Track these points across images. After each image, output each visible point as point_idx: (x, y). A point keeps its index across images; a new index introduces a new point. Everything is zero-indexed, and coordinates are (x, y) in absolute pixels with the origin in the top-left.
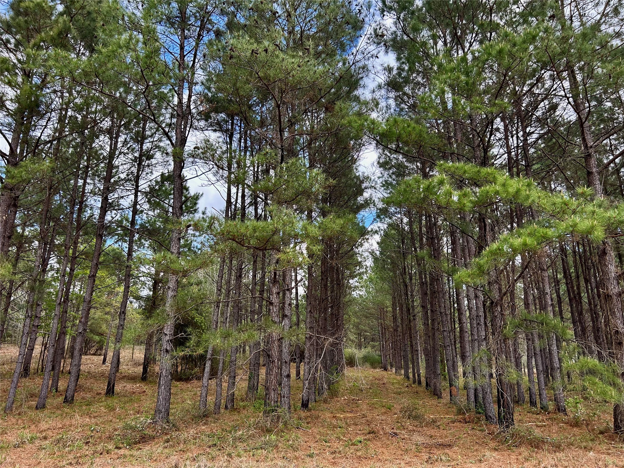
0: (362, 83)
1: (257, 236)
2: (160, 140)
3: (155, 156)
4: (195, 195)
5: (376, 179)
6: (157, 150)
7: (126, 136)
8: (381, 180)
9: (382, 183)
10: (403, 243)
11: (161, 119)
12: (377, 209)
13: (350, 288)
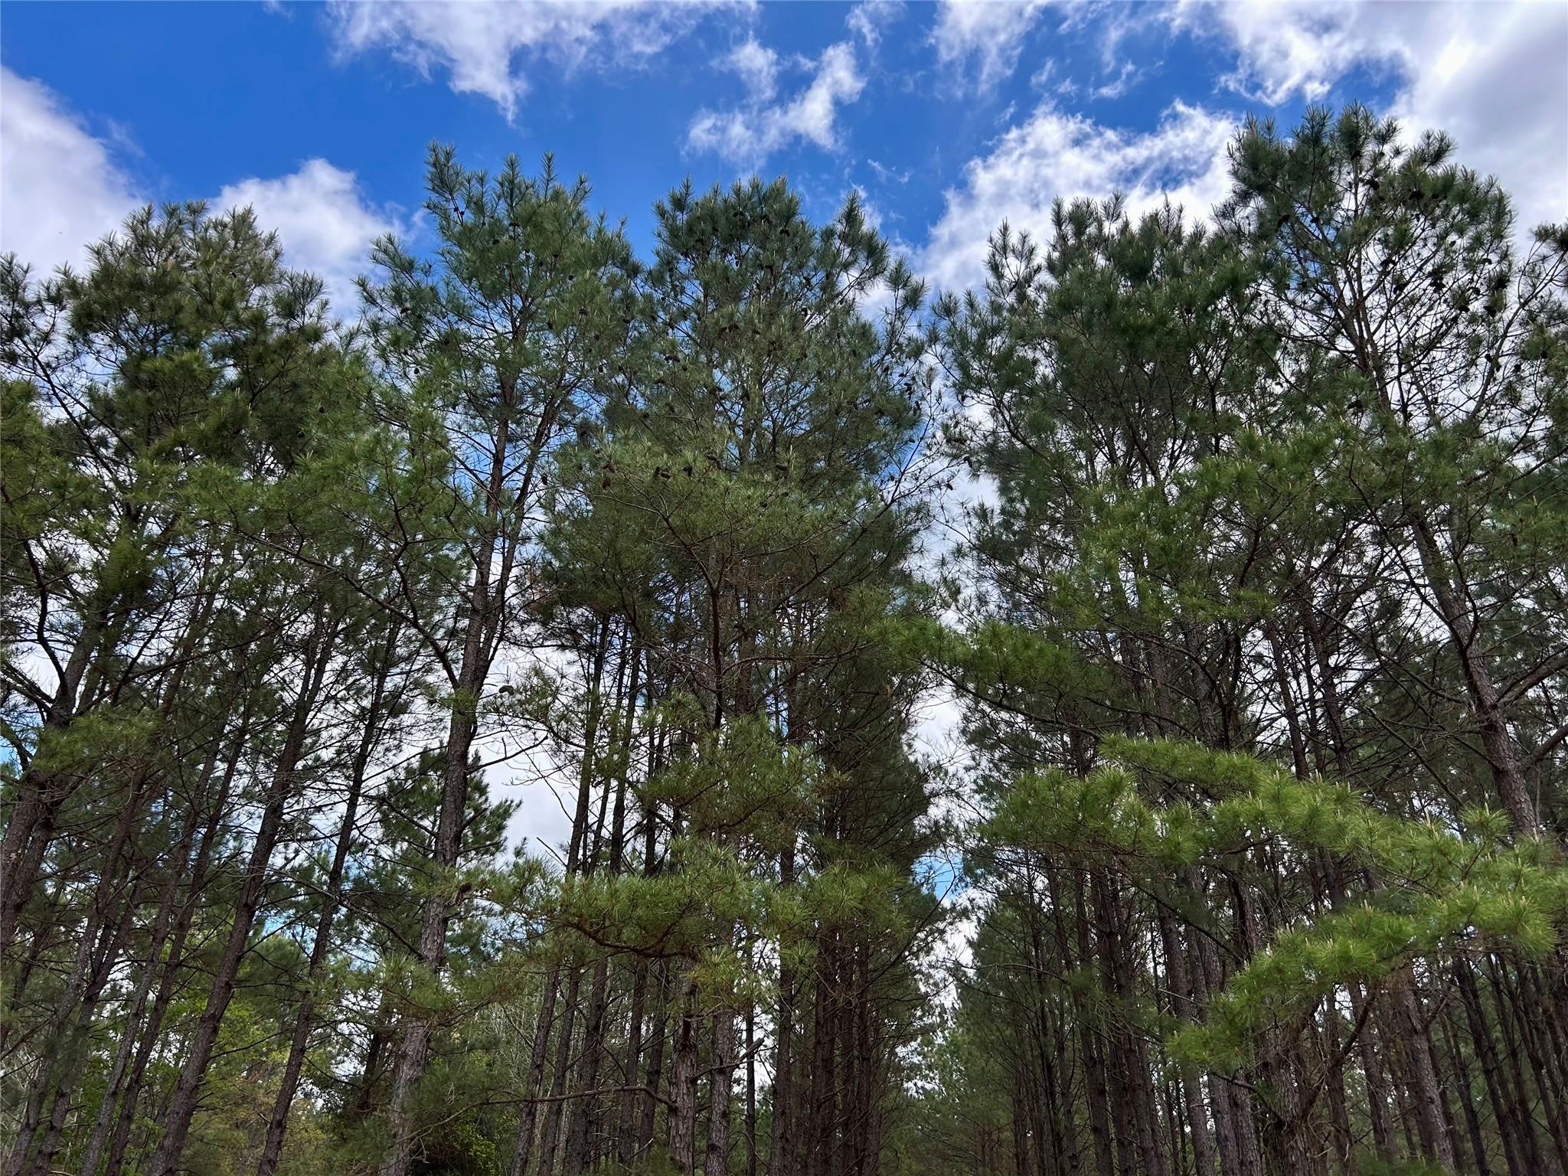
0: (916, 542)
1: (639, 918)
2: (428, 669)
3: (413, 708)
4: (499, 807)
5: (961, 773)
6: (417, 692)
7: (346, 658)
8: (973, 774)
9: (975, 782)
10: (1037, 945)
11: (437, 617)
12: (966, 851)
13: (899, 1069)
